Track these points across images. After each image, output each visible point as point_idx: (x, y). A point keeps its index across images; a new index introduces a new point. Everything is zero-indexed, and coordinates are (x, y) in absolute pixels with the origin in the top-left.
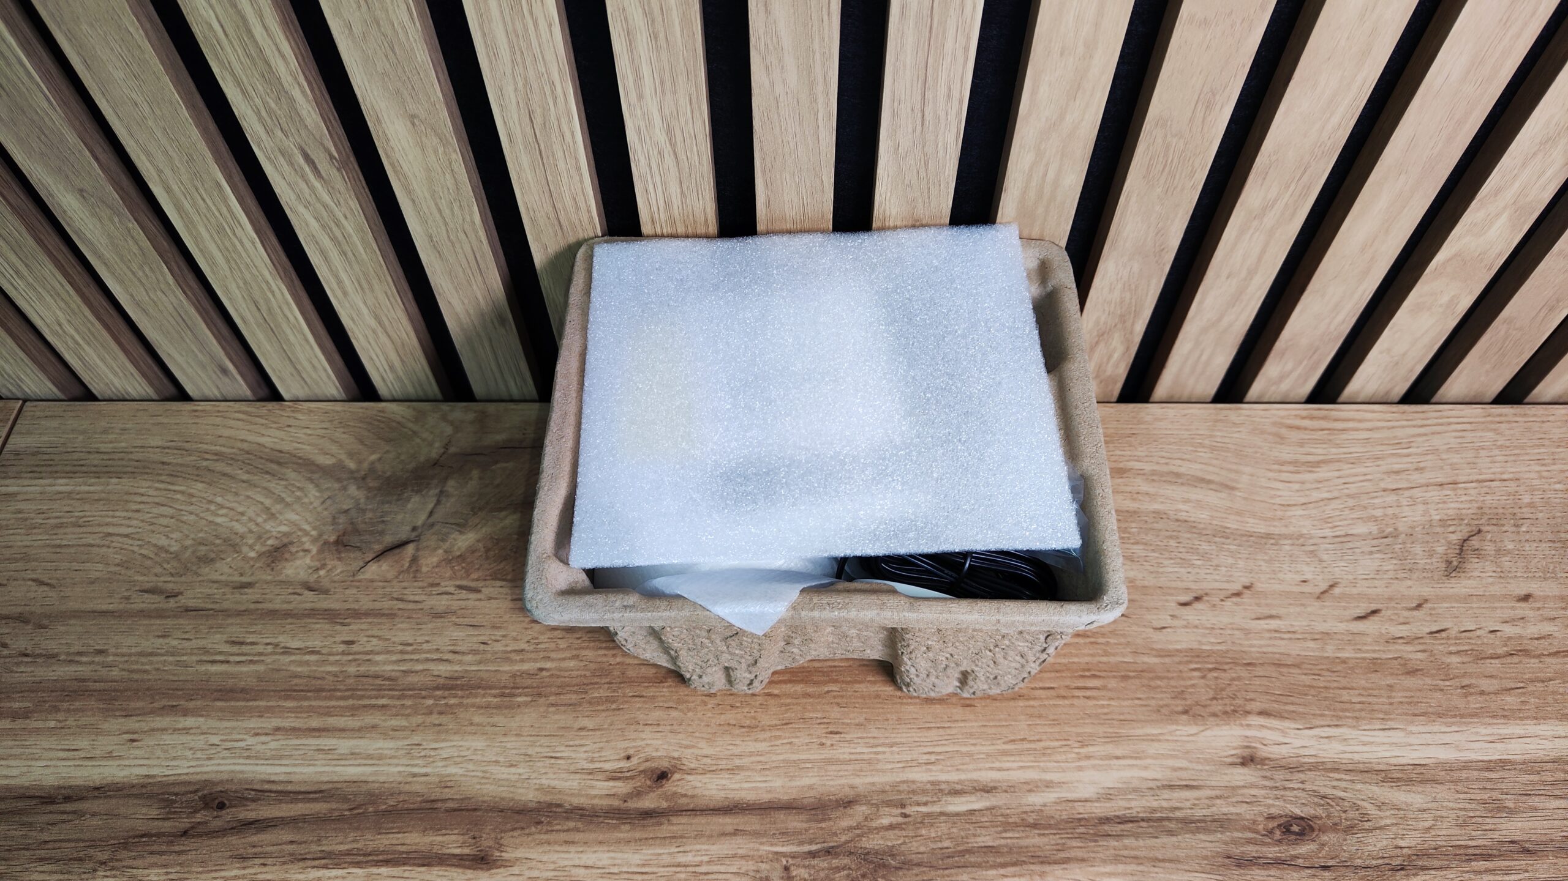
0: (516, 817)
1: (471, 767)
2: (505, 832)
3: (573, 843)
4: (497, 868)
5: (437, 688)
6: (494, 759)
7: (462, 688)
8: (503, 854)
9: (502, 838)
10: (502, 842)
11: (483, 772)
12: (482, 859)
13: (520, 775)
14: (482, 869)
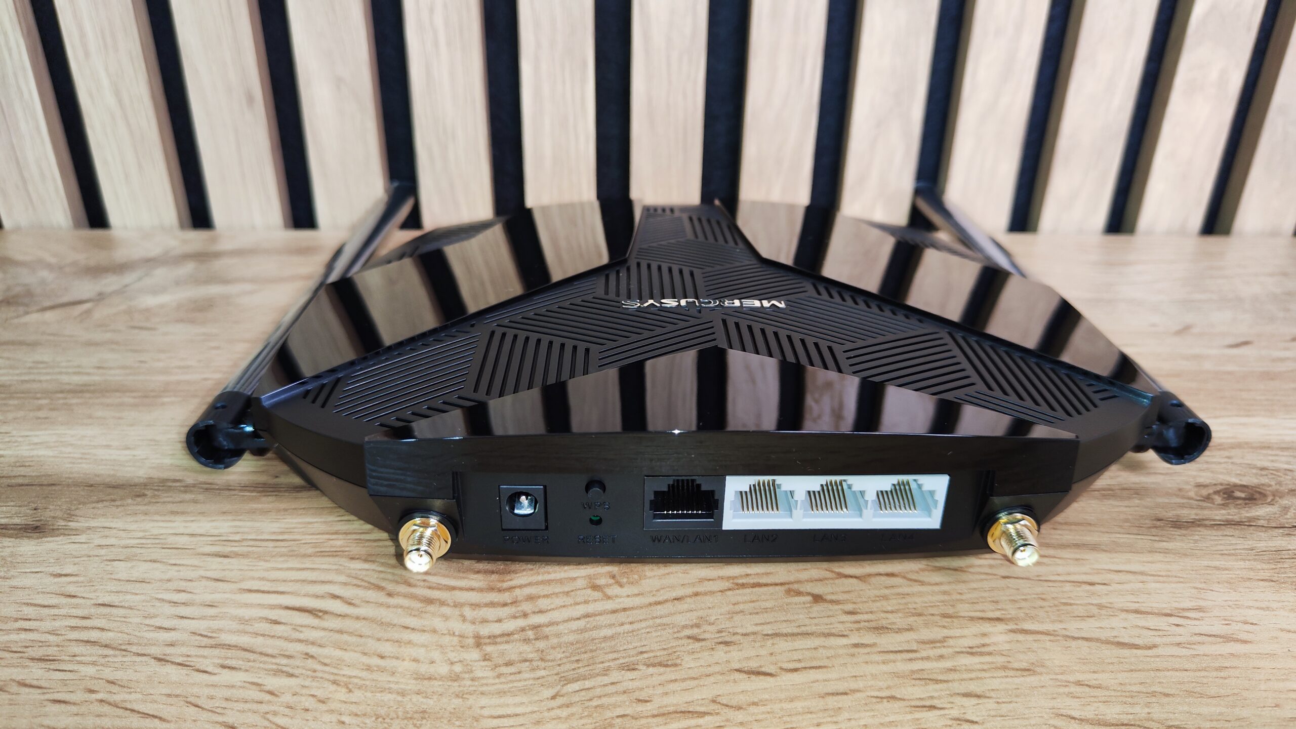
0: (110, 490)
1: (69, 449)
2: (84, 503)
3: (183, 513)
4: (51, 536)
5: (62, 392)
6: (105, 443)
7: (93, 392)
8: (70, 524)
9: (77, 509)
10: (77, 512)
11: (83, 454)
12: (37, 527)
13: (134, 456)
14: (29, 537)
